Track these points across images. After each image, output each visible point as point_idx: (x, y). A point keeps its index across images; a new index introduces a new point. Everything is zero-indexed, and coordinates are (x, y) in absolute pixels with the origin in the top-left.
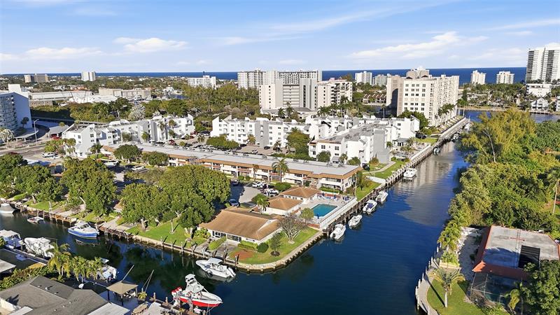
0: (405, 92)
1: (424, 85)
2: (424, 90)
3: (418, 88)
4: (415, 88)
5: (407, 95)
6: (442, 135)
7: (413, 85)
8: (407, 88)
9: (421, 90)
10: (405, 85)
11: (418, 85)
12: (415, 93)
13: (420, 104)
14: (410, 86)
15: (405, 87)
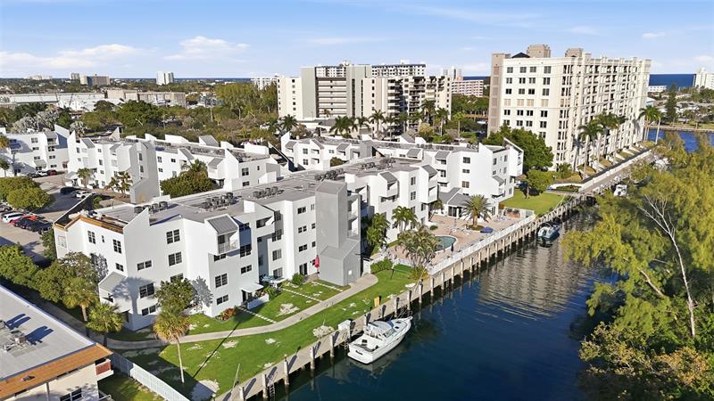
0: (505, 86)
1: (548, 70)
2: (547, 81)
3: (533, 75)
4: (528, 75)
5: (509, 91)
6: (584, 186)
7: (523, 70)
8: (510, 75)
9: (539, 81)
10: (505, 70)
11: (533, 69)
12: (527, 86)
13: (537, 114)
14: (517, 70)
15: (505, 75)
